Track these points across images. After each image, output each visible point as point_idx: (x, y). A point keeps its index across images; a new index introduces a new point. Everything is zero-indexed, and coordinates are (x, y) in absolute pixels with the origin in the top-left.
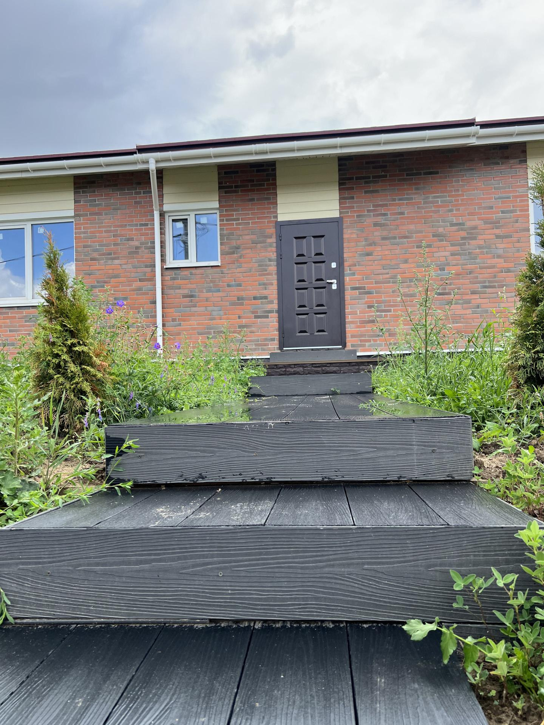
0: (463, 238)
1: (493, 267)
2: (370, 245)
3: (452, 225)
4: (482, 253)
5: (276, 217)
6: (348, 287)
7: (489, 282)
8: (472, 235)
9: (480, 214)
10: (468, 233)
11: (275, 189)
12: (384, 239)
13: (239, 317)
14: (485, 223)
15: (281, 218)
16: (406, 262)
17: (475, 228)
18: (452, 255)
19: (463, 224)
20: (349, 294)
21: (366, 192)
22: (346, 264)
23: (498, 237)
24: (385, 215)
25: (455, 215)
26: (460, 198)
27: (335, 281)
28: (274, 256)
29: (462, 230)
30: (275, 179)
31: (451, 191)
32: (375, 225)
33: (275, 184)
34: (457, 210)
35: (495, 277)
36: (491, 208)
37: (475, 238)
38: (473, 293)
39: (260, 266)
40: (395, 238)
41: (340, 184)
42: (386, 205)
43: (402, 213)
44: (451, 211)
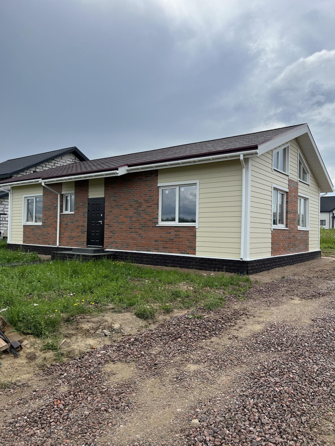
0: (138, 207)
1: (146, 219)
2: (111, 208)
3: (135, 201)
4: (143, 213)
5: (88, 197)
6: (105, 224)
7: (144, 225)
8: (140, 205)
9: (143, 197)
10: (139, 205)
11: (88, 186)
12: (115, 206)
13: (78, 233)
14: (144, 201)
15: (90, 197)
16: (121, 215)
17: (141, 203)
18: (134, 213)
19: (138, 201)
20: (106, 226)
21: (111, 188)
22: (105, 215)
23: (148, 207)
24: (116, 197)
25: (135, 197)
26: (137, 190)
27: (101, 221)
28: (87, 211)
29: (138, 203)
30: (88, 183)
31: (135, 188)
32: (114, 200)
33: (88, 185)
34: (136, 195)
35: (146, 223)
36: (146, 195)
37: (141, 207)
38: (139, 229)
39: (84, 214)
40: (118, 206)
41: (105, 185)
42: (117, 193)
43: (121, 196)
44: (134, 195)
